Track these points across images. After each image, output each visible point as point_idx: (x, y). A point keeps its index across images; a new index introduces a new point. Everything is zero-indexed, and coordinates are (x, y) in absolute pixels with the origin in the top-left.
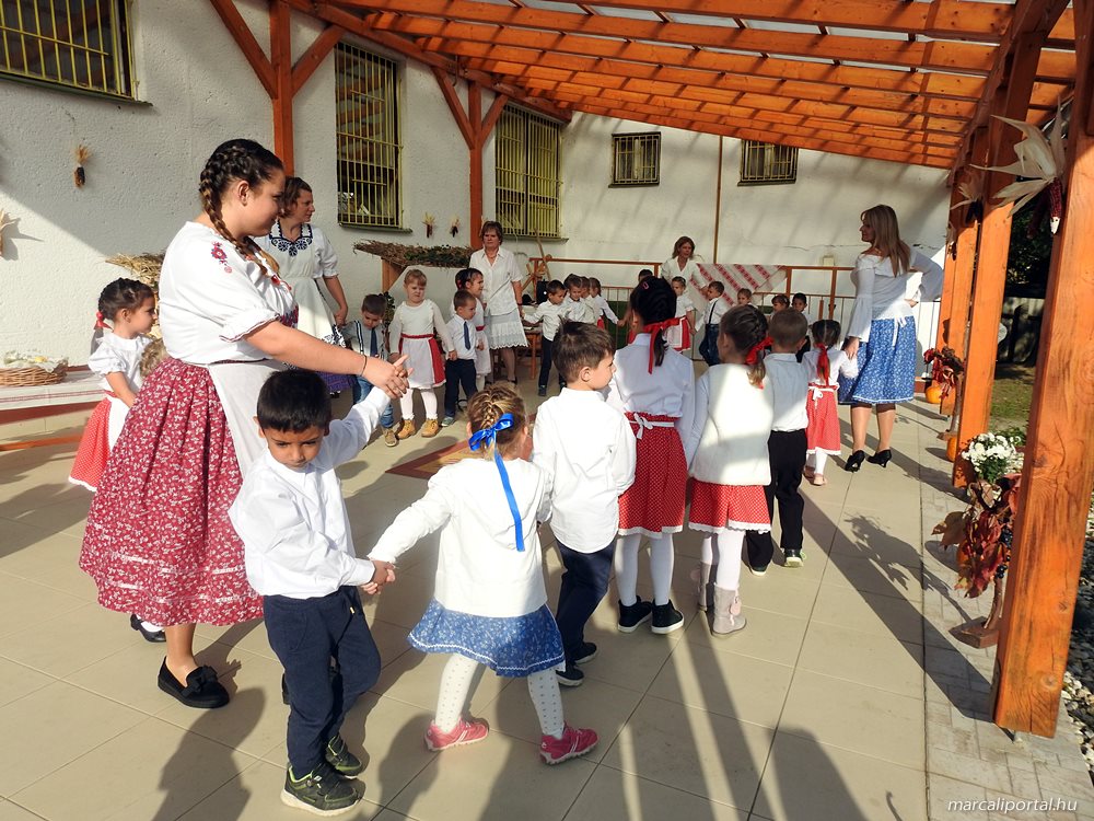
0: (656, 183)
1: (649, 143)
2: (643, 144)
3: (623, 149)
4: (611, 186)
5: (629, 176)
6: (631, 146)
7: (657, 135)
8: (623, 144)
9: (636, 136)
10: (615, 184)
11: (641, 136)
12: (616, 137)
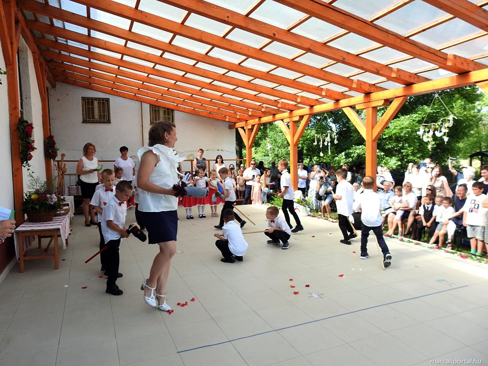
0: (109, 122)
1: (103, 103)
2: (99, 103)
3: (89, 104)
4: (83, 122)
5: (93, 118)
6: (93, 104)
7: (108, 100)
8: (88, 102)
9: (96, 99)
10: (84, 122)
11: (99, 99)
12: (83, 99)
